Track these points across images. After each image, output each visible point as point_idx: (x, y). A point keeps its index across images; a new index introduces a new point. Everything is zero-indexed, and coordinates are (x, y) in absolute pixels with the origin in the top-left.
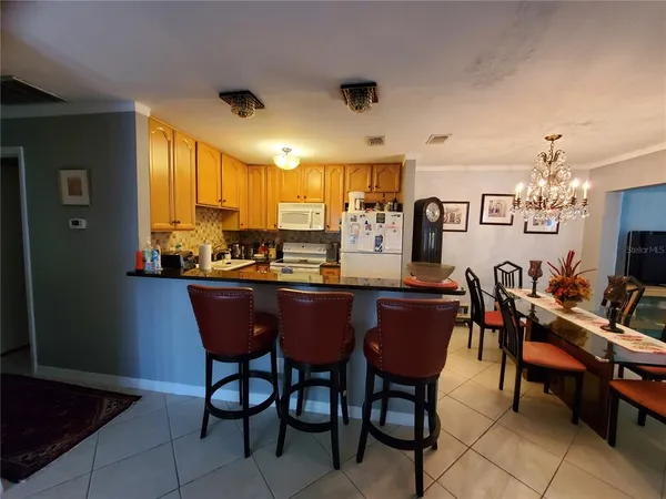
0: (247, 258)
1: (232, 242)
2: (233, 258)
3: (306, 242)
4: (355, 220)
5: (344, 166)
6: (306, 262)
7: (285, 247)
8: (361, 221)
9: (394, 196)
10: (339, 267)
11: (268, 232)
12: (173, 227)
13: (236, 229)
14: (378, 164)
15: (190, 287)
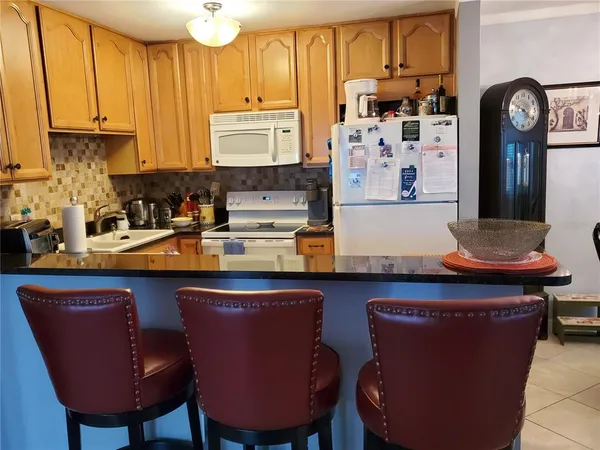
0: (162, 225)
1: (129, 197)
2: (133, 226)
3: (270, 189)
4: (358, 138)
5: (334, 29)
6: (270, 227)
7: (229, 200)
8: (370, 141)
9: (438, 81)
10: (331, 234)
11: (196, 174)
12: (7, 176)
13: (133, 171)
14: (402, 18)
15: (21, 290)
